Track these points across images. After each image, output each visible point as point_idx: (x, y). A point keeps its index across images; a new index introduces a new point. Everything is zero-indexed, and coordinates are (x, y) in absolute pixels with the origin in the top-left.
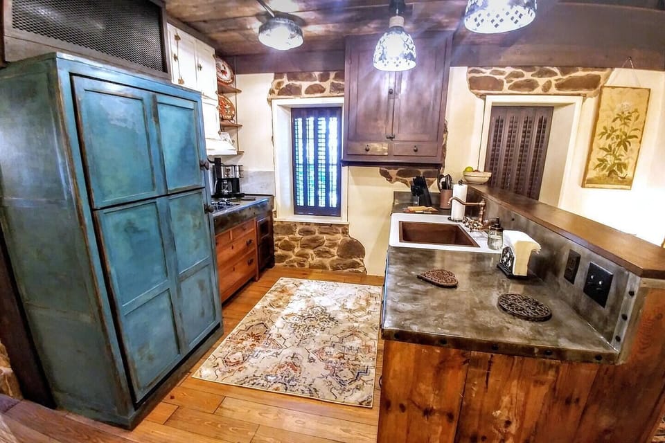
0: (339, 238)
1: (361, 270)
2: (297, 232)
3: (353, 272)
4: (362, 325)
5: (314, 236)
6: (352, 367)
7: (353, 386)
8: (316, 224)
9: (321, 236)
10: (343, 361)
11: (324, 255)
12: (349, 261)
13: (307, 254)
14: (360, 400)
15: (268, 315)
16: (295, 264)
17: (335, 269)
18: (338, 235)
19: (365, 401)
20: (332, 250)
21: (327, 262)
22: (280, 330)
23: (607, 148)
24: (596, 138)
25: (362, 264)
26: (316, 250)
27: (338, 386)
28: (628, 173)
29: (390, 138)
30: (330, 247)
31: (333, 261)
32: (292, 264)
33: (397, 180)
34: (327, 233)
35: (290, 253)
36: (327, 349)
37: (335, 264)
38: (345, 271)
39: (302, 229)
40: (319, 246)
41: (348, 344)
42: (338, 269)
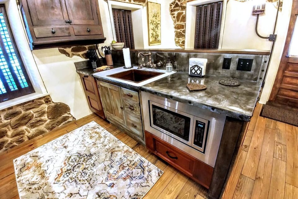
0: (45, 107)
1: (71, 120)
2: (3, 119)
3: (66, 123)
4: (110, 145)
5: (21, 115)
6: (134, 166)
7: (147, 173)
8: (18, 105)
9: (28, 112)
10: (127, 168)
11: (38, 124)
12: (60, 118)
13: (23, 131)
14: (157, 175)
15: (40, 191)
16: (15, 144)
17: (51, 129)
18: (42, 106)
19: (159, 173)
20: (43, 118)
21: (42, 127)
22: (65, 192)
23: (153, 28)
24: (150, 25)
25: (70, 116)
26: (28, 124)
27: (141, 181)
28: (159, 38)
29: (69, 22)
30: (40, 116)
31: (47, 124)
32: (11, 145)
33: (73, 55)
34: (33, 108)
35: (5, 138)
36: (111, 171)
37: (50, 125)
38: (60, 126)
39: (7, 114)
40: (30, 120)
41: (117, 159)
42: (54, 127)
